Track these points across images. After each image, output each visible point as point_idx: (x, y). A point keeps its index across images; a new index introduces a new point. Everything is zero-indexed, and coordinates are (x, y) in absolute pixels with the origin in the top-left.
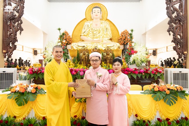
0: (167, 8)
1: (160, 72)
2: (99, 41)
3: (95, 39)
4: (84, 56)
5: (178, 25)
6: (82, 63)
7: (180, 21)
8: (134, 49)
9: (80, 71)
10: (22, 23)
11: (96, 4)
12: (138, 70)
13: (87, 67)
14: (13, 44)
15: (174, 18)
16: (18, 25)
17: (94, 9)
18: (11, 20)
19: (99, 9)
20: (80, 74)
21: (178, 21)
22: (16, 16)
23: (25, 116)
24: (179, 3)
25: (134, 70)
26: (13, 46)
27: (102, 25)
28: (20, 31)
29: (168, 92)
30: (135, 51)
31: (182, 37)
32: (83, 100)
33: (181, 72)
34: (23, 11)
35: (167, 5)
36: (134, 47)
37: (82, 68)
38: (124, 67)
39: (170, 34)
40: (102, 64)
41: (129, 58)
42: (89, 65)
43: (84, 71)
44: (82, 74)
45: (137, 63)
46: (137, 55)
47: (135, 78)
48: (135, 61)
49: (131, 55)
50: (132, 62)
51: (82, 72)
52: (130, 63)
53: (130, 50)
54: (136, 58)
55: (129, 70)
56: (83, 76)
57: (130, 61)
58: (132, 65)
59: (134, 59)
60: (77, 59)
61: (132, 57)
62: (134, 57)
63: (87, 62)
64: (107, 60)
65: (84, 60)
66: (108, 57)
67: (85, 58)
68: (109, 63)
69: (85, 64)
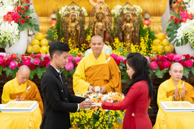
4: (73, 25)
8: (188, 9)
12: (193, 59)
25: (183, 58)
30: (189, 13)
32: (76, 123)
36: (186, 5)
38: (163, 51)
40: (114, 44)
41: (175, 30)
42: (85, 47)
43: (74, 62)
44: (71, 67)
45: (193, 41)
46: (192, 25)
47: (185, 76)
48: (187, 37)
49: (180, 23)
50: (182, 39)
51: (71, 62)
52: (178, 43)
53: (177, 11)
54: (191, 32)
55: (174, 59)
56: (72, 72)
57: (177, 38)
58: (182, 46)
59: (185, 34)
60: (57, 32)
61: (181, 27)
62: (186, 28)
63: (79, 38)
64: (127, 33)
65: (74, 34)
66: (128, 26)
67: (75, 30)
68: (129, 40)
69: (74, 43)
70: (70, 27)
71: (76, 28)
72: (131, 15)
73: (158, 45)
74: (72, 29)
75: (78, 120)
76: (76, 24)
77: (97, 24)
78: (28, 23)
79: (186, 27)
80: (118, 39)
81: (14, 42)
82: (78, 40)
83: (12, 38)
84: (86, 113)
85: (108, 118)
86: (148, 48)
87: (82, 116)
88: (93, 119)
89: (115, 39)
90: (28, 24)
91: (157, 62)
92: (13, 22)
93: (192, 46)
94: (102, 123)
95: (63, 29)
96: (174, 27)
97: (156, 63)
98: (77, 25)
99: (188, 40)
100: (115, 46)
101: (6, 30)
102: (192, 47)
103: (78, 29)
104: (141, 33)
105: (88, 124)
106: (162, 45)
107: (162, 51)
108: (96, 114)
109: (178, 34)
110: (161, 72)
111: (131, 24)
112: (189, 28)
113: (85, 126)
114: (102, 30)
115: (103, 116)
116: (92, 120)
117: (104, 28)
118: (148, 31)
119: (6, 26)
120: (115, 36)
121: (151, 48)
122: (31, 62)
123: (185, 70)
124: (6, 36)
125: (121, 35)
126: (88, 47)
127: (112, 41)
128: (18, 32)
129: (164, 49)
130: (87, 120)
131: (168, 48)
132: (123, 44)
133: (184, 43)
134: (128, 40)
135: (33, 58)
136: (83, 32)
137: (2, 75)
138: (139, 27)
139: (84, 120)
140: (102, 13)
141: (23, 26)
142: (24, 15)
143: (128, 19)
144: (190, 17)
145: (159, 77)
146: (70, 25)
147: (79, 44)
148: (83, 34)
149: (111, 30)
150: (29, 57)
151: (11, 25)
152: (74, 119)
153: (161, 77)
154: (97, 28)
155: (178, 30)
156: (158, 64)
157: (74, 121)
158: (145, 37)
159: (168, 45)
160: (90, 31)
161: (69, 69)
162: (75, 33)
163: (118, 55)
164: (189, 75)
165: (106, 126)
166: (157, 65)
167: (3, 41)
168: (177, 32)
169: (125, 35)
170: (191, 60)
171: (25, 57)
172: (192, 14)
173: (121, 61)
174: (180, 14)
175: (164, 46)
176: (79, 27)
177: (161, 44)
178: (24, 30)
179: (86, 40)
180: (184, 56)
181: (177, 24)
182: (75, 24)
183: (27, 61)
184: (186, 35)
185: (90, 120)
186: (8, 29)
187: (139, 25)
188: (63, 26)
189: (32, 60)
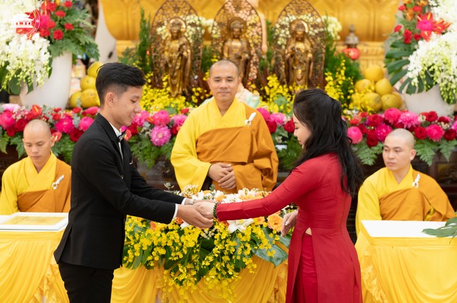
4: (175, 45)
6: (161, 82)
8: (434, 10)
9: (152, 125)
12: (446, 121)
13: (189, 100)
20: (149, 138)
25: (421, 119)
30: (437, 19)
32: (157, 258)
37: (161, 106)
38: (378, 106)
40: (266, 88)
41: (404, 58)
42: (201, 94)
43: (172, 125)
44: (163, 137)
45: (445, 82)
46: (443, 45)
47: (424, 161)
48: (433, 72)
49: (417, 43)
50: (419, 78)
51: (164, 126)
52: (410, 86)
53: (411, 15)
54: (440, 60)
55: (400, 121)
56: (167, 147)
57: (409, 75)
58: (420, 94)
59: (427, 66)
60: (138, 62)
61: (418, 50)
62: (429, 53)
63: (189, 76)
64: (296, 65)
65: (176, 65)
66: (298, 49)
67: (179, 57)
68: (301, 81)
69: (178, 85)
70: (167, 51)
71: (181, 52)
72: (305, 25)
73: (365, 93)
74: (172, 53)
75: (163, 252)
76: (181, 43)
77: (228, 44)
78: (73, 40)
79: (428, 51)
80: (276, 78)
81: (38, 80)
82: (186, 79)
83: (33, 72)
84: (183, 236)
85: (235, 247)
86: (342, 97)
87: (173, 241)
88: (198, 250)
89: (268, 78)
90: (73, 42)
91: (361, 127)
92: (37, 36)
93: (442, 93)
94: (219, 259)
95: (154, 54)
96: (402, 50)
97: (358, 129)
98: (184, 44)
99: (434, 79)
100: (270, 93)
101: (21, 54)
102: (442, 96)
103: (185, 54)
104: (329, 65)
105: (186, 261)
106: (375, 91)
107: (375, 106)
108: (206, 237)
109: (410, 67)
110: (371, 152)
111: (306, 44)
112: (437, 53)
113: (179, 265)
114: (240, 58)
115: (223, 242)
116: (197, 252)
117: (245, 53)
118: (344, 61)
119: (20, 43)
120: (270, 71)
121: (349, 97)
122: (73, 126)
123: (426, 146)
124: (20, 67)
125: (283, 70)
126: (207, 95)
127: (264, 82)
128: (47, 58)
129: (379, 100)
130: (186, 252)
131: (388, 98)
132: (287, 90)
133: (425, 87)
134: (299, 80)
135: (78, 116)
136: (197, 61)
137: (6, 153)
138: (324, 51)
139: (178, 251)
140: (240, 19)
141: (59, 47)
142: (64, 21)
143: (300, 32)
144: (439, 28)
145: (366, 163)
146: (169, 46)
147: (187, 88)
148: (199, 66)
149: (260, 58)
150: (70, 113)
151: (34, 42)
152: (155, 249)
153: (370, 162)
154: (228, 53)
155: (411, 56)
156: (363, 133)
157: (153, 253)
158: (337, 73)
159: (390, 93)
160: (213, 60)
161: (160, 142)
162: (179, 64)
163: (272, 111)
164: (433, 160)
165: (228, 266)
166: (361, 135)
167: (13, 77)
168: (408, 62)
169: (293, 69)
170: (439, 123)
171: (62, 113)
172: (445, 23)
173: (279, 124)
174: (415, 21)
175: (381, 96)
176: (189, 51)
177: (373, 88)
178: (62, 54)
179: (204, 79)
180: (424, 114)
181: (410, 44)
182: (179, 43)
183: (65, 123)
184: (429, 68)
185: (193, 253)
186: (26, 51)
187: (324, 47)
188: (152, 47)
189: (77, 121)
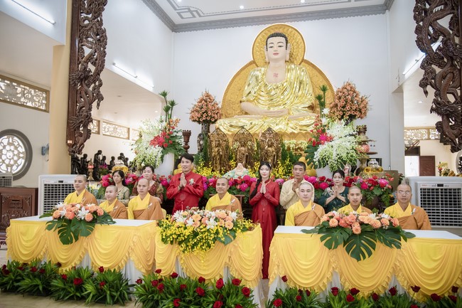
0: (418, 30)
1: (382, 186)
2: (282, 112)
3: (272, 109)
5: (447, 68)
7: (451, 59)
8: (327, 131)
10: (101, 85)
11: (276, 27)
14: (85, 126)
15: (436, 53)
16: (94, 89)
17: (271, 40)
18: (82, 80)
19: (283, 39)
21: (448, 60)
22: (90, 71)
23: (75, 264)
24: (451, 15)
25: (318, 180)
26: (86, 130)
27: (289, 75)
28: (97, 100)
29: (357, 230)
30: (329, 135)
31: (459, 99)
32: (172, 239)
33: (442, 185)
34: (103, 61)
35: (417, 22)
36: (326, 128)
39: (426, 93)
40: (254, 166)
41: (313, 153)
45: (331, 163)
46: (330, 146)
48: (325, 159)
49: (319, 146)
50: (319, 161)
53: (316, 134)
54: (328, 153)
57: (315, 160)
58: (320, 169)
59: (322, 156)
61: (319, 149)
64: (268, 157)
67: (218, 154)
70: (214, 152)
72: (273, 140)
74: (216, 153)
75: (175, 237)
77: (239, 148)
79: (323, 149)
81: (157, 164)
84: (186, 230)
88: (192, 236)
89: (255, 163)
90: (173, 149)
93: (330, 168)
96: (312, 149)
98: (220, 149)
103: (221, 153)
108: (195, 230)
109: (315, 157)
111: (273, 148)
112: (327, 150)
117: (246, 152)
118: (289, 155)
119: (151, 149)
124: (150, 159)
128: (161, 155)
133: (322, 166)
140: (244, 138)
141: (167, 150)
143: (270, 143)
144: (329, 139)
148: (227, 158)
151: (156, 148)
154: (239, 153)
155: (316, 152)
158: (286, 161)
160: (233, 156)
163: (252, 177)
170: (326, 181)
172: (332, 137)
178: (170, 153)
179: (229, 164)
180: (320, 177)
181: (316, 147)
186: (153, 152)
